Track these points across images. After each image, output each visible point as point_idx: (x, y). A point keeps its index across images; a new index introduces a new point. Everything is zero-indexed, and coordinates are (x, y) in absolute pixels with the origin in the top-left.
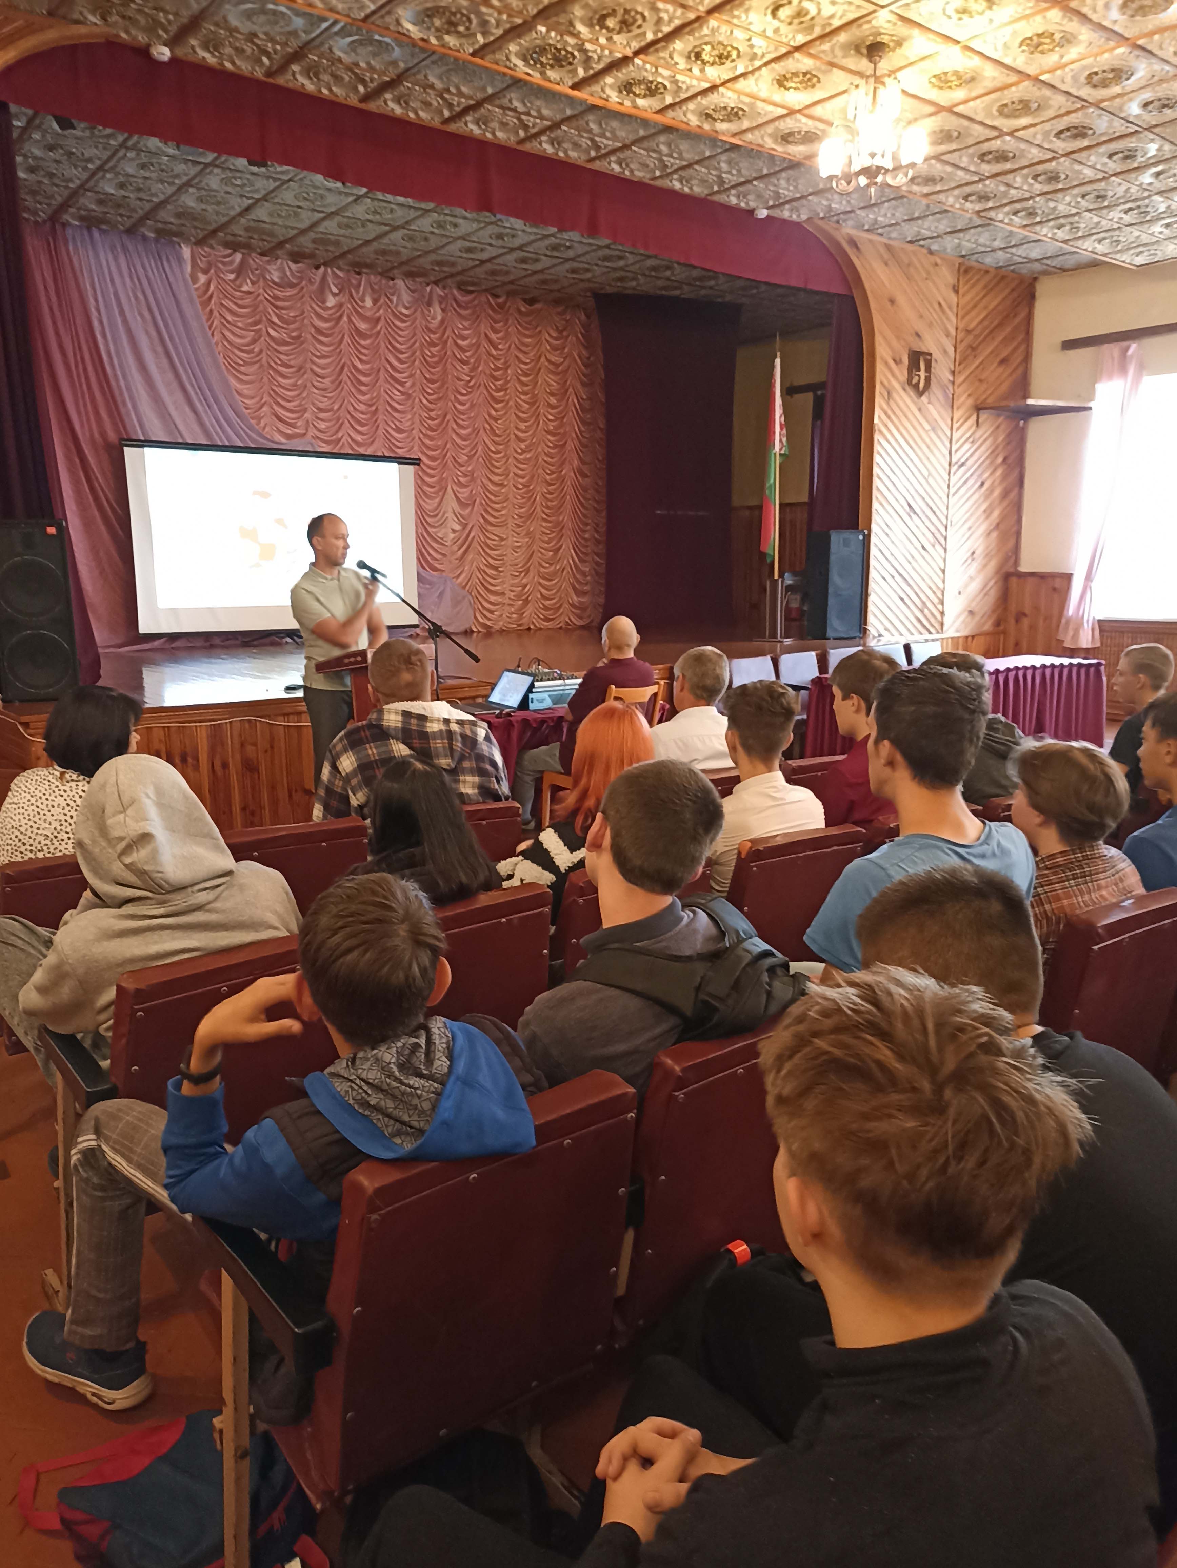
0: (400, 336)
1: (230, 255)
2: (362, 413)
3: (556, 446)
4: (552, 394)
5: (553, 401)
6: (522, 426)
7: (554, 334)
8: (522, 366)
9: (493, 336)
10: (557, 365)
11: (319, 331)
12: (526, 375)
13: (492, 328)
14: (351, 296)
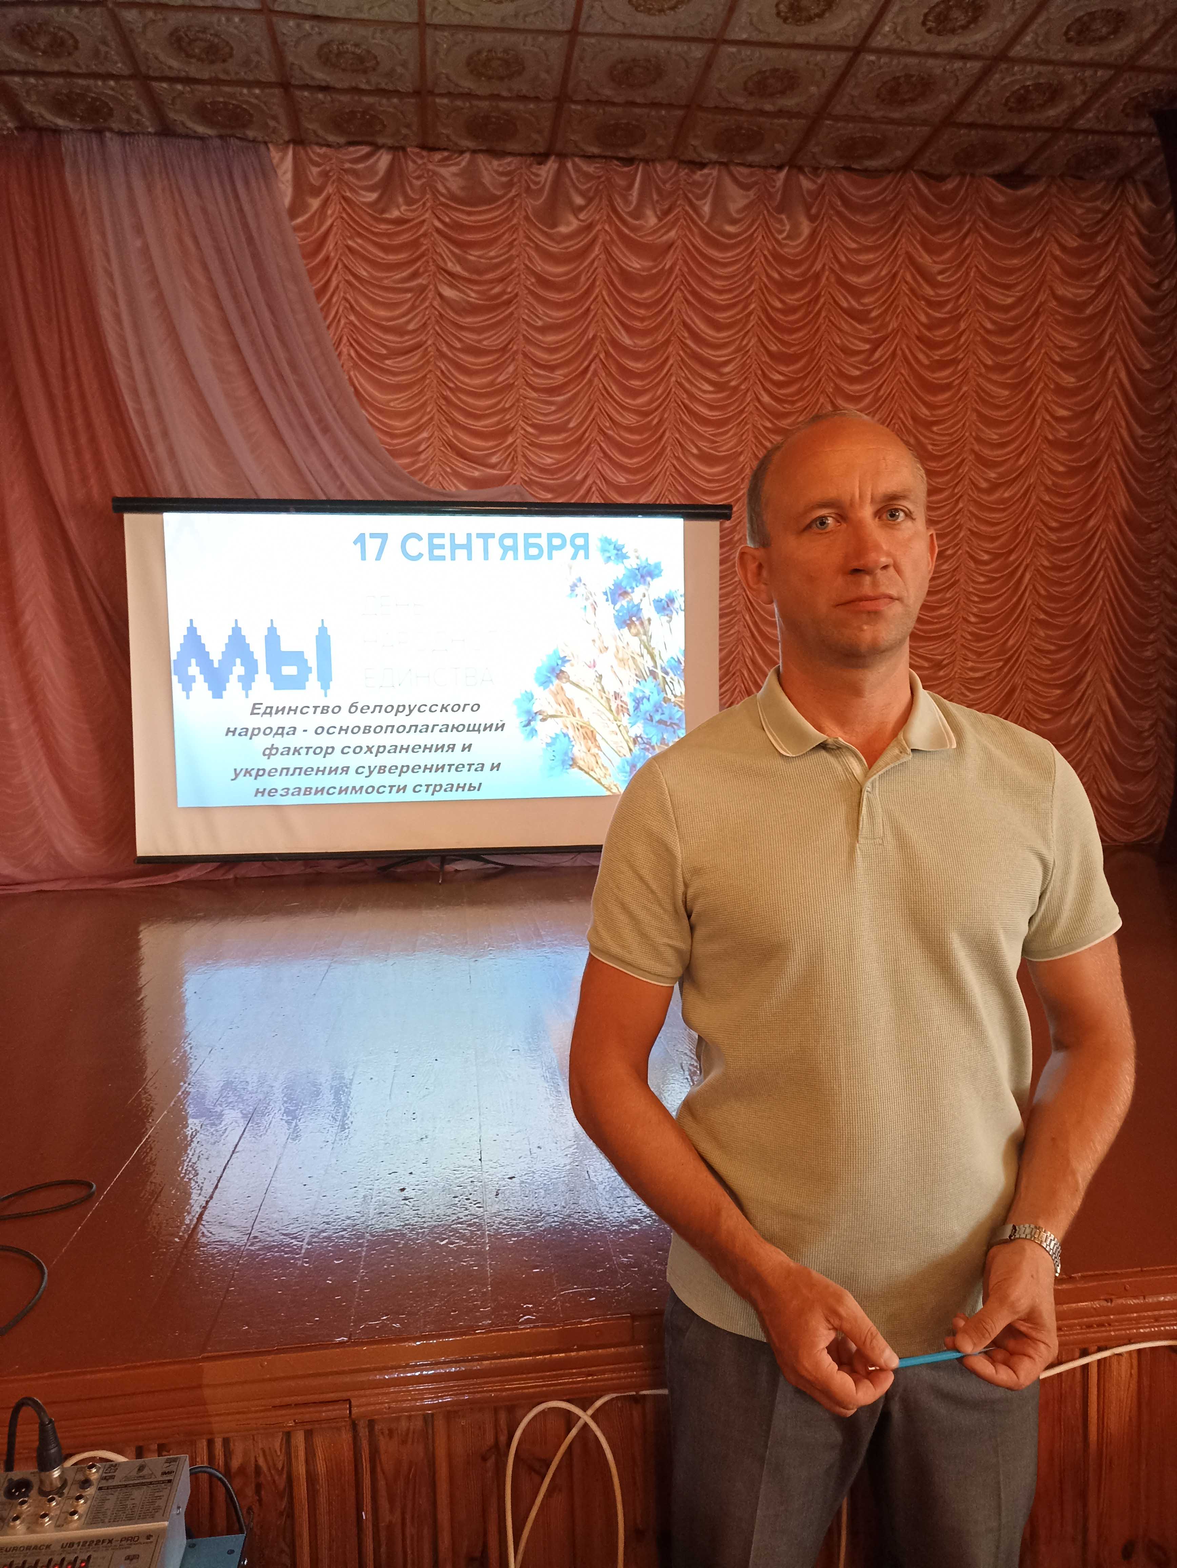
0: (715, 277)
1: (368, 156)
2: (630, 429)
3: (1072, 472)
4: (1066, 366)
5: (1069, 380)
6: (992, 435)
7: (1073, 243)
8: (994, 315)
9: (925, 259)
10: (1079, 306)
11: (544, 282)
12: (1004, 331)
13: (925, 243)
14: (615, 210)
